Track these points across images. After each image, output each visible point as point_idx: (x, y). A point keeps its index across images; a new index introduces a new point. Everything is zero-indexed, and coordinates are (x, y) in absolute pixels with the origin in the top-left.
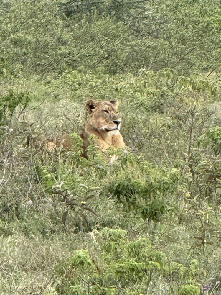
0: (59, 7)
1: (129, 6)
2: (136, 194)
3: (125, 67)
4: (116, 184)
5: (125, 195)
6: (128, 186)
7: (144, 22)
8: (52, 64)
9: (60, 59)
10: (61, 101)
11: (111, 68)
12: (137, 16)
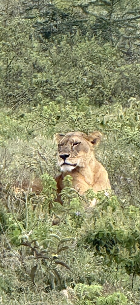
0: (36, 26)
1: (118, 24)
2: (118, 244)
3: (113, 96)
4: (94, 232)
5: (105, 246)
6: (108, 234)
7: (135, 43)
8: (26, 94)
9: (35, 88)
10: (35, 138)
11: (96, 98)
12: (128, 37)
